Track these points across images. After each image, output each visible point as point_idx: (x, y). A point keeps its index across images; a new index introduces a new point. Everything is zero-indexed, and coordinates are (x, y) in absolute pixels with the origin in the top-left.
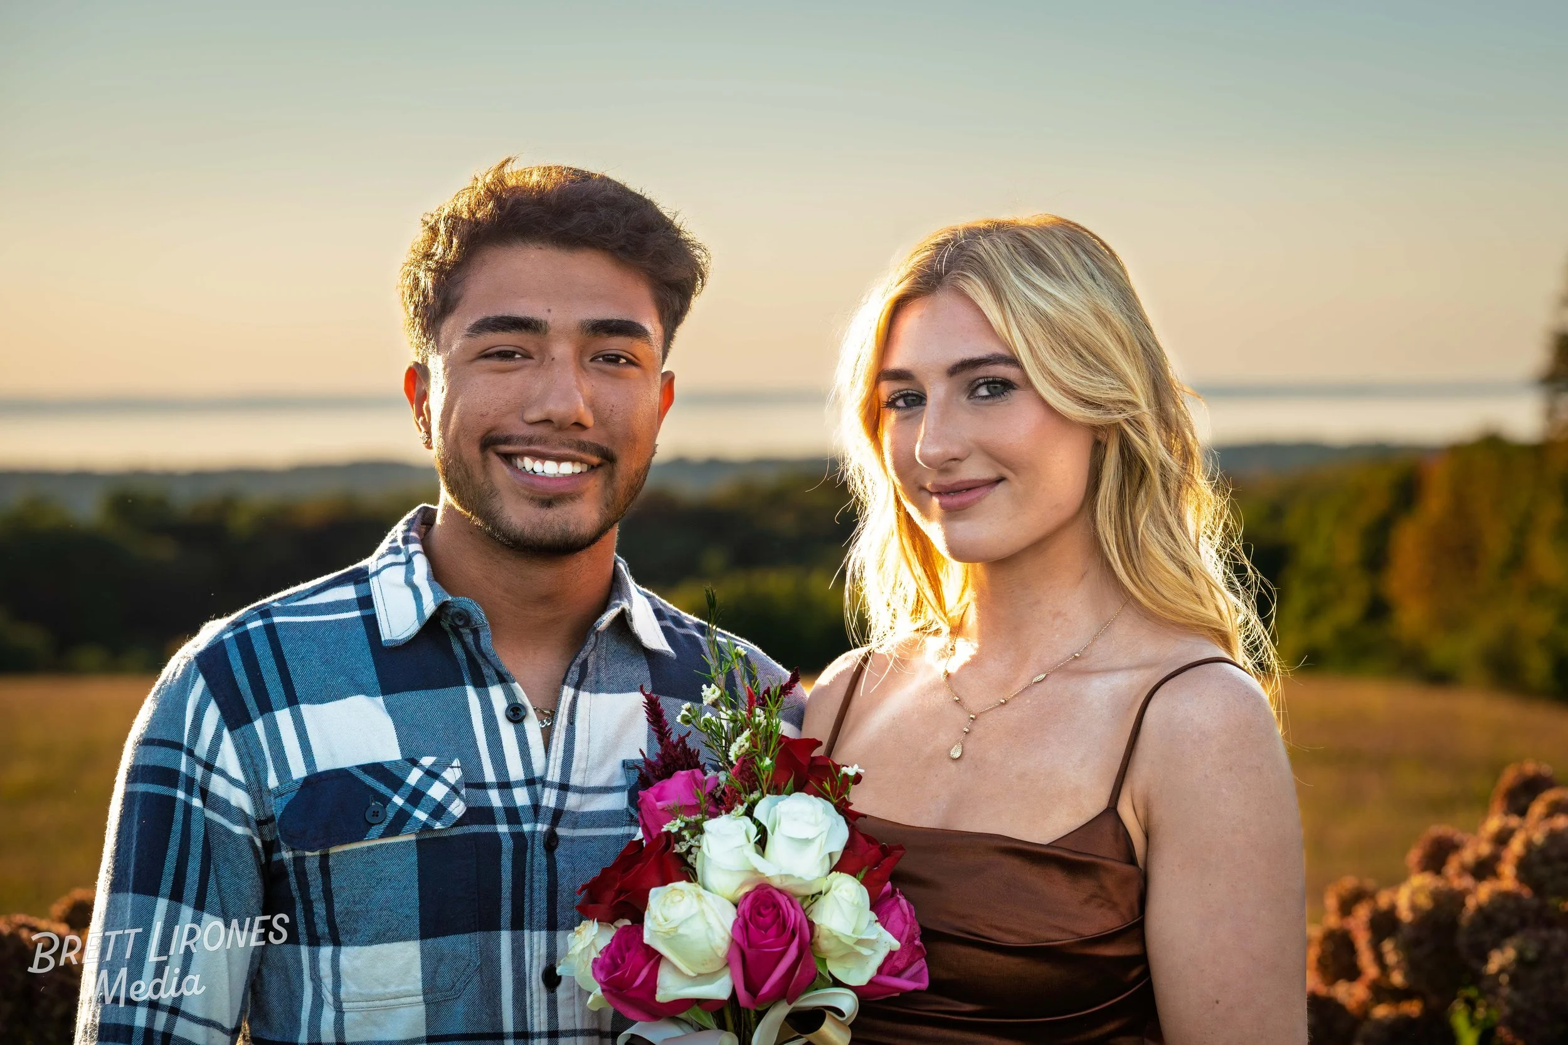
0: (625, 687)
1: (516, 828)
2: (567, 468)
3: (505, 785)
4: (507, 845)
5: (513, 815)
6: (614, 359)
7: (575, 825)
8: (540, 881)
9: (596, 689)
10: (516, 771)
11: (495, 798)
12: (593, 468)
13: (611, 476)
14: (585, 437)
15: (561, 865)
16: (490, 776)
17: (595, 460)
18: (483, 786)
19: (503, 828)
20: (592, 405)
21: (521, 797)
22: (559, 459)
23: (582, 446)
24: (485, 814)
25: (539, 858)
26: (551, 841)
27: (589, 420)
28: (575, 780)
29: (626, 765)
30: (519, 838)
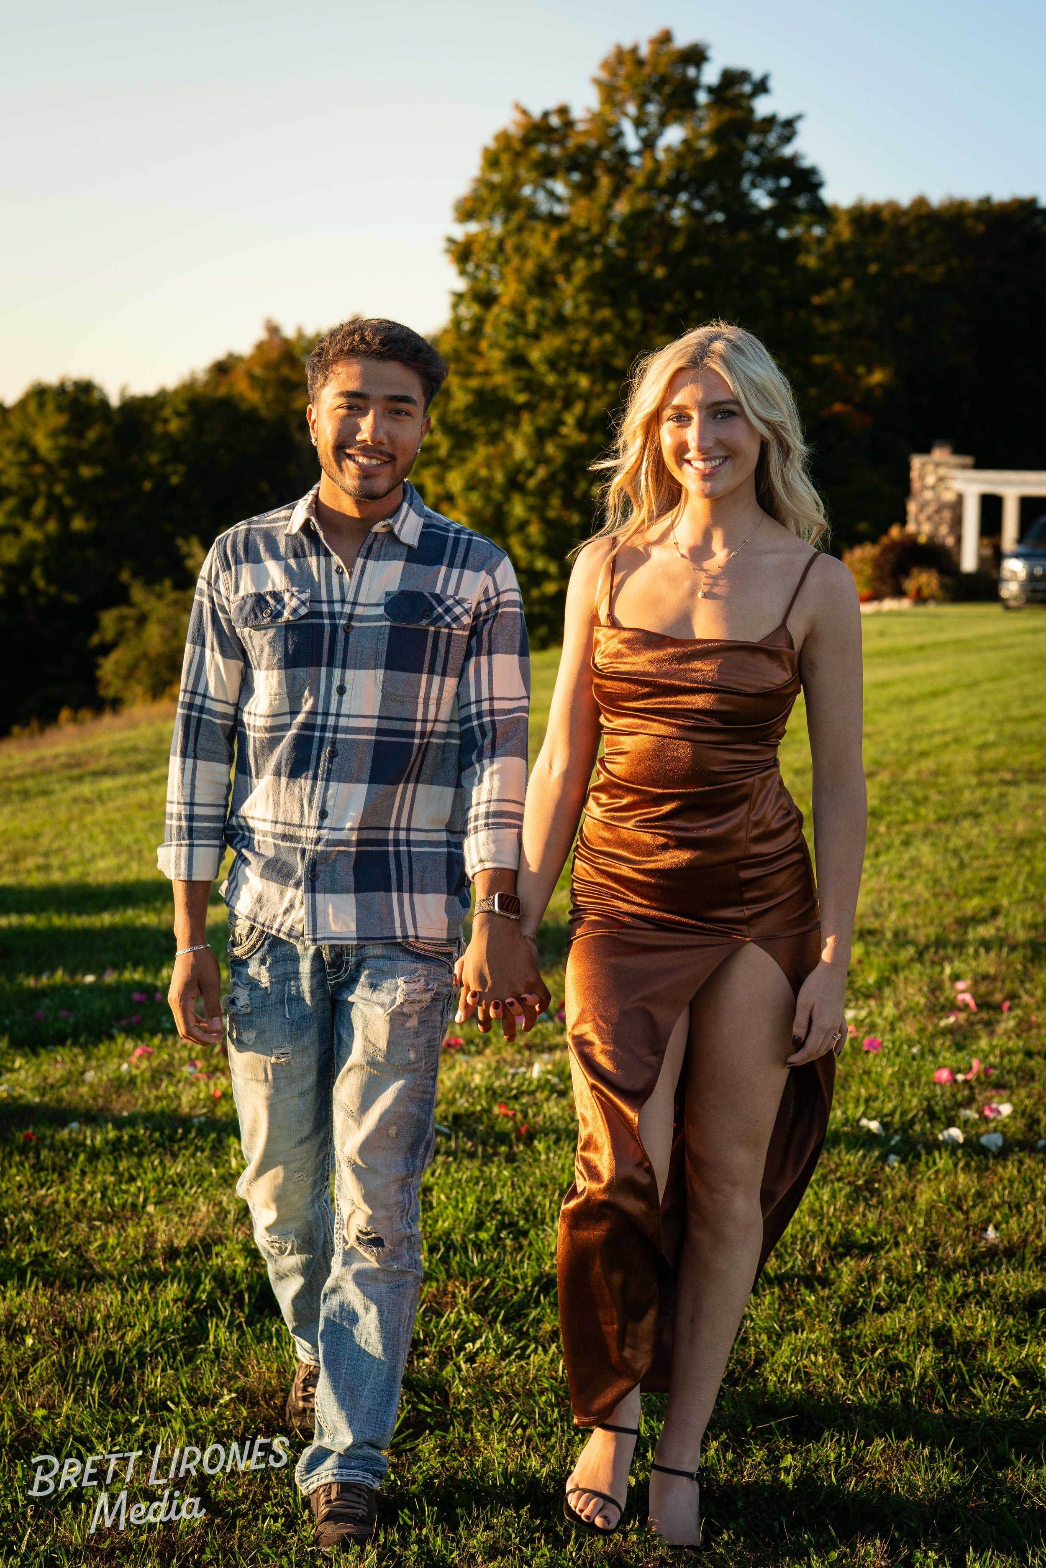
0: (395, 558)
1: (332, 622)
3: (331, 602)
4: (327, 629)
5: (332, 615)
6: (399, 412)
7: (358, 621)
8: (340, 646)
9: (378, 559)
10: (337, 596)
11: (325, 608)
12: (385, 461)
13: (394, 466)
15: (351, 639)
16: (324, 597)
18: (321, 602)
19: (327, 621)
21: (337, 608)
24: (320, 615)
25: (341, 635)
26: (348, 629)
28: (361, 600)
29: (388, 594)
30: (334, 627)
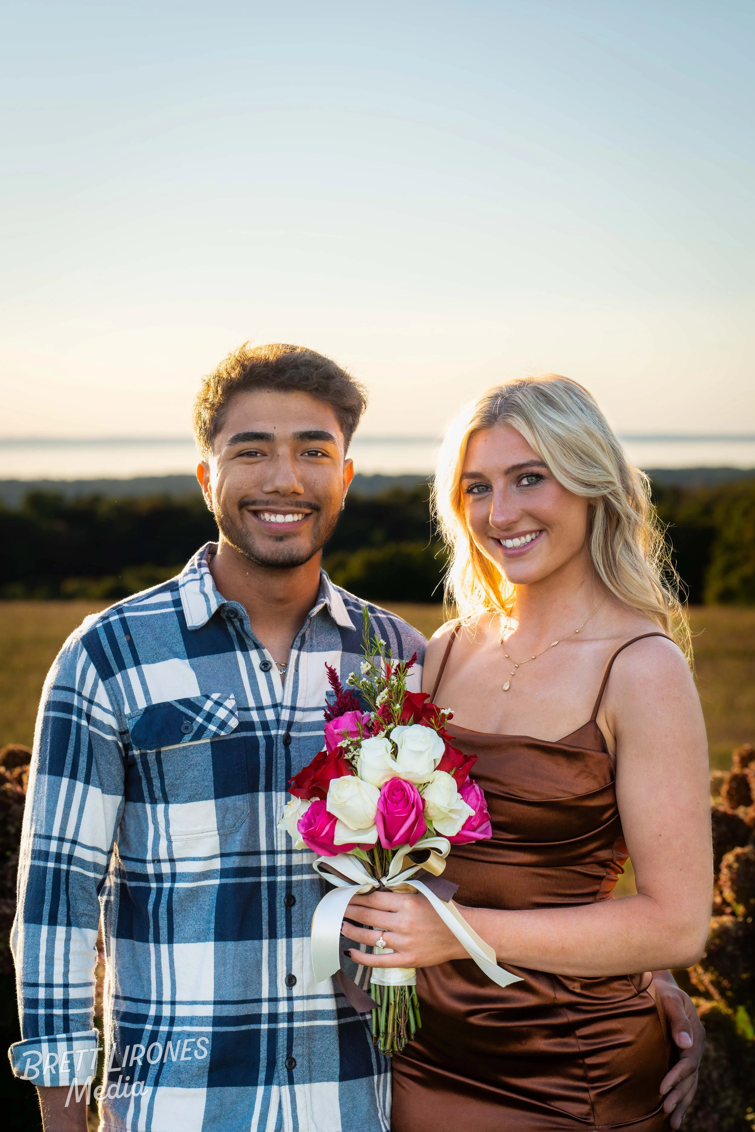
0: (327, 648)
1: (267, 733)
2: (290, 518)
3: (260, 708)
4: (262, 743)
5: (265, 725)
6: (314, 453)
7: (300, 730)
8: (280, 761)
9: (311, 650)
10: (266, 700)
11: (255, 716)
12: (307, 515)
13: (317, 519)
14: (300, 499)
15: (293, 753)
16: (252, 703)
17: (308, 511)
18: (248, 709)
19: (259, 733)
20: (302, 480)
21: (270, 715)
22: (285, 513)
23: (298, 504)
24: (249, 726)
25: (279, 749)
26: (287, 740)
27: (301, 489)
28: (300, 704)
29: (330, 693)
30: (269, 739)
